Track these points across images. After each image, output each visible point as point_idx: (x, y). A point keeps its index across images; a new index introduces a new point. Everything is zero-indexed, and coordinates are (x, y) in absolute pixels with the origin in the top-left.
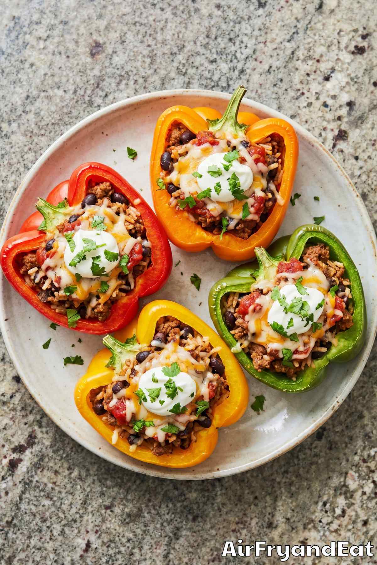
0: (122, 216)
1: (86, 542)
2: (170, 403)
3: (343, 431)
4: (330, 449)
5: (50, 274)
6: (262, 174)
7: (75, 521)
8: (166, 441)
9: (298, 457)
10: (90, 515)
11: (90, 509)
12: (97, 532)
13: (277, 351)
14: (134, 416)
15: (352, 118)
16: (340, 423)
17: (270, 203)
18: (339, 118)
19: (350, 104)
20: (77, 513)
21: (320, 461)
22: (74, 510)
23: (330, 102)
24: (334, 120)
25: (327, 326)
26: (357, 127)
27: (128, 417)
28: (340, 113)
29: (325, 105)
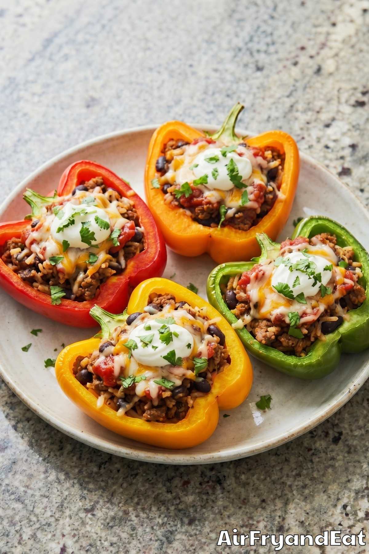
0: (115, 203)
1: (61, 546)
2: (163, 349)
3: (362, 435)
4: (349, 452)
5: (36, 248)
6: (261, 168)
7: (49, 525)
8: (159, 396)
9: (311, 461)
10: (68, 519)
11: (68, 512)
12: (74, 536)
13: (283, 315)
14: (123, 370)
15: (355, 158)
16: (360, 428)
17: (271, 196)
18: (342, 158)
19: (353, 147)
20: (51, 516)
21: (337, 464)
22: (49, 514)
23: (331, 144)
24: (337, 159)
25: (337, 295)
26: (360, 164)
27: (117, 371)
28: (341, 153)
29: (327, 147)
